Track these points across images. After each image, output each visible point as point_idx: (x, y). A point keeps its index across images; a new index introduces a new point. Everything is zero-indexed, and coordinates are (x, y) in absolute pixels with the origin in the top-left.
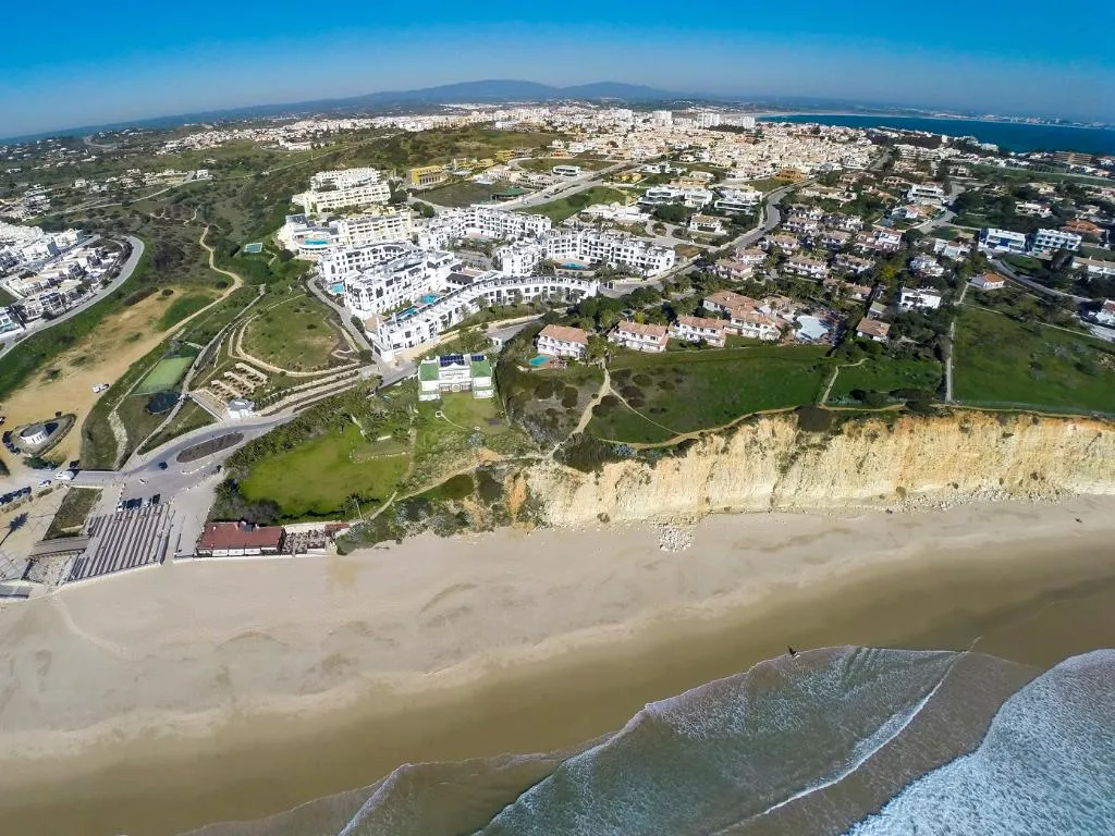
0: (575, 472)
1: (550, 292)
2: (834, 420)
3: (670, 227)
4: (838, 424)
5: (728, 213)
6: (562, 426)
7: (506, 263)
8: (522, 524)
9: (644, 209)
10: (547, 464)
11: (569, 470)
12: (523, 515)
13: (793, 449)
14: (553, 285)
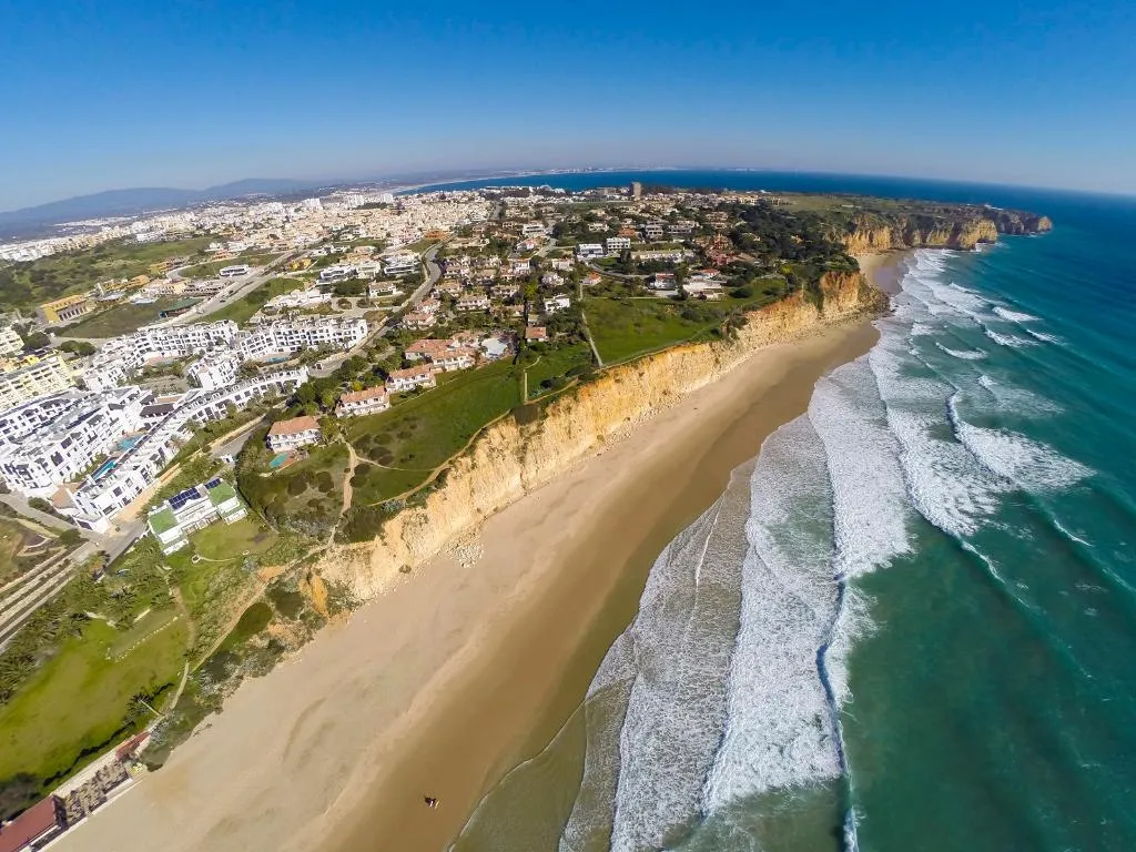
0: (362, 544)
1: (262, 392)
2: (539, 409)
3: (353, 300)
4: (543, 411)
5: (398, 276)
6: (329, 510)
7: (204, 378)
8: (337, 616)
9: (324, 290)
10: (332, 551)
11: (354, 546)
12: (333, 608)
13: (521, 442)
14: (263, 384)
